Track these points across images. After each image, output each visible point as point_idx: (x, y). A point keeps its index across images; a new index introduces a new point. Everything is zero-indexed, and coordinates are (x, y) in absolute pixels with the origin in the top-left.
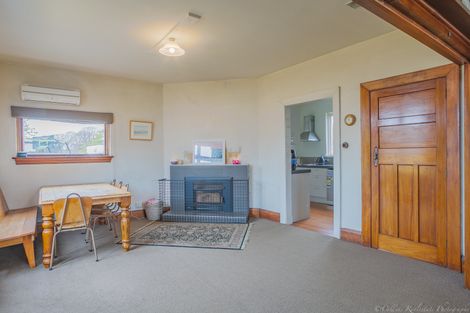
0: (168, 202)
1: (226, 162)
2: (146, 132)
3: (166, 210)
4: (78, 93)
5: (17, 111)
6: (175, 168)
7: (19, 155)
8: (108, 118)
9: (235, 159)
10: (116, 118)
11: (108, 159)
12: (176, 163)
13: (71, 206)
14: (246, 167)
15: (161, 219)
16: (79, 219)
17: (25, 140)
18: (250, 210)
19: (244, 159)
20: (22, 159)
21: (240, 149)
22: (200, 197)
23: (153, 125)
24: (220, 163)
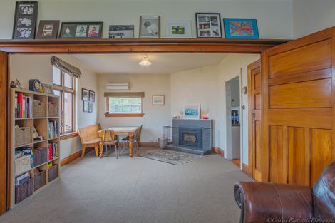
0: (171, 139)
1: (200, 118)
2: (161, 101)
3: (169, 144)
4: (127, 84)
5: (107, 95)
6: (175, 120)
7: (107, 113)
8: (142, 95)
9: (205, 115)
10: (146, 95)
11: (142, 115)
12: (176, 118)
13: (107, 134)
14: (212, 121)
15: (166, 148)
16: (110, 139)
18: (213, 148)
19: (210, 116)
20: (107, 115)
21: (208, 109)
22: (186, 137)
23: (165, 97)
24: (197, 118)
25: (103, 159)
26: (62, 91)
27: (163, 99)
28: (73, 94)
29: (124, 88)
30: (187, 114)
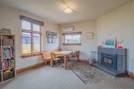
1: (116, 47)
2: (91, 36)
5: (64, 34)
6: (99, 48)
7: (64, 43)
9: (120, 45)
10: (82, 33)
11: (80, 44)
12: (100, 46)
17: (65, 38)
19: (124, 46)
20: (64, 44)
21: (122, 40)
22: (105, 60)
23: (93, 34)
24: (114, 47)
25: (53, 68)
26: (31, 33)
27: (92, 35)
28: (41, 34)
29: (70, 30)
30: (106, 44)
